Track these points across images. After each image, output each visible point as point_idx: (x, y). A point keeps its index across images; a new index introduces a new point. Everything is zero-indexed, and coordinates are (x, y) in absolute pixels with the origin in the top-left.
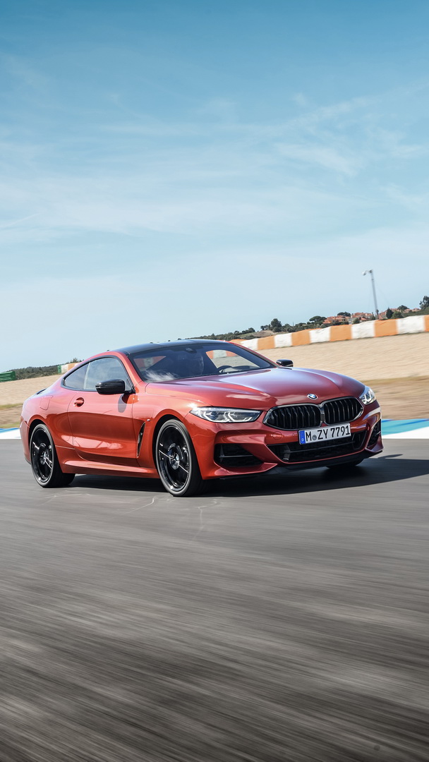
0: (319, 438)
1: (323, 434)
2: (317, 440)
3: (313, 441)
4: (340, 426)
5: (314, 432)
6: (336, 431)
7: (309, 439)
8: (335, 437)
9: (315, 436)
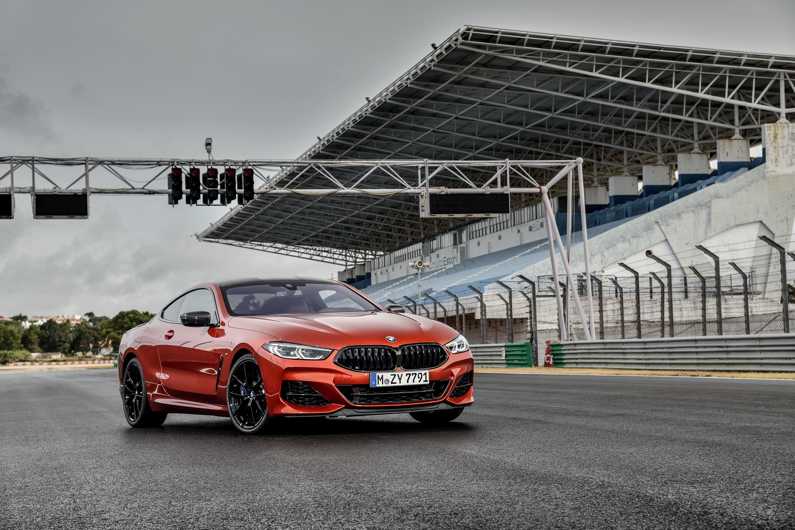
0: (392, 383)
1: (397, 378)
2: (390, 385)
3: (384, 385)
4: (417, 372)
5: (387, 375)
6: (412, 377)
7: (380, 382)
8: (411, 383)
9: (387, 380)
